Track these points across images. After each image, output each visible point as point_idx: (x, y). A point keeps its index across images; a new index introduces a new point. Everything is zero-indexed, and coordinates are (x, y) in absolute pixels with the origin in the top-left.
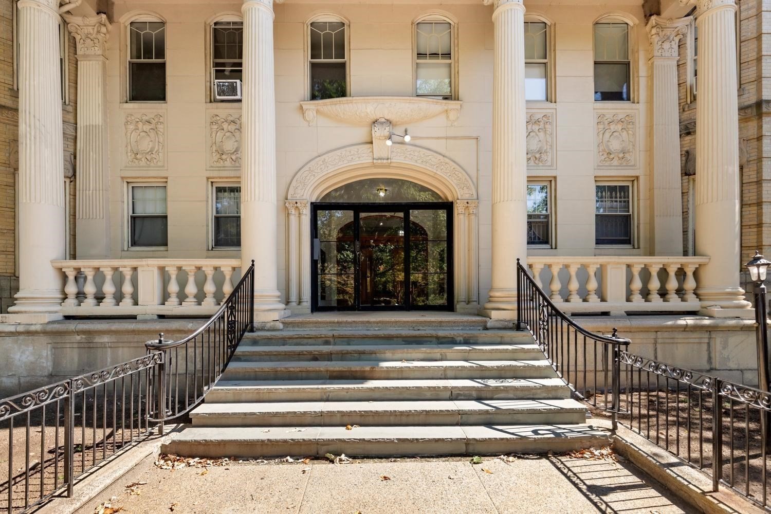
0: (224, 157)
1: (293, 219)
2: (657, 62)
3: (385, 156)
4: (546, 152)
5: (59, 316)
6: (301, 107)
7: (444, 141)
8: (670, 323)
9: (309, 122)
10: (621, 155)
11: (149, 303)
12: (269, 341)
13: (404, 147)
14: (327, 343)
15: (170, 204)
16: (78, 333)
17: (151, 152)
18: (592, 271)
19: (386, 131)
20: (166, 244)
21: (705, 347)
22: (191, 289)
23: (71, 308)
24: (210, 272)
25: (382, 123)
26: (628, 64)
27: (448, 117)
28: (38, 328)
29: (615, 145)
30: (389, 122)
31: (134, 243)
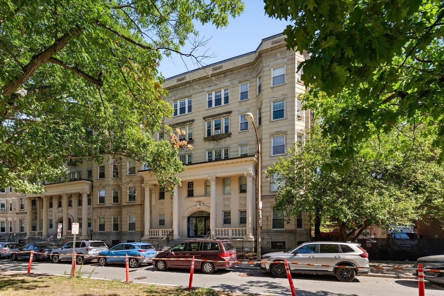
3: (199, 208)
4: (229, 205)
5: (149, 238)
6: (186, 199)
9: (187, 202)
11: (160, 236)
13: (202, 206)
15: (165, 218)
16: (151, 240)
17: (162, 209)
18: (226, 230)
22: (166, 234)
23: (151, 236)
25: (198, 202)
29: (243, 203)
31: (160, 225)
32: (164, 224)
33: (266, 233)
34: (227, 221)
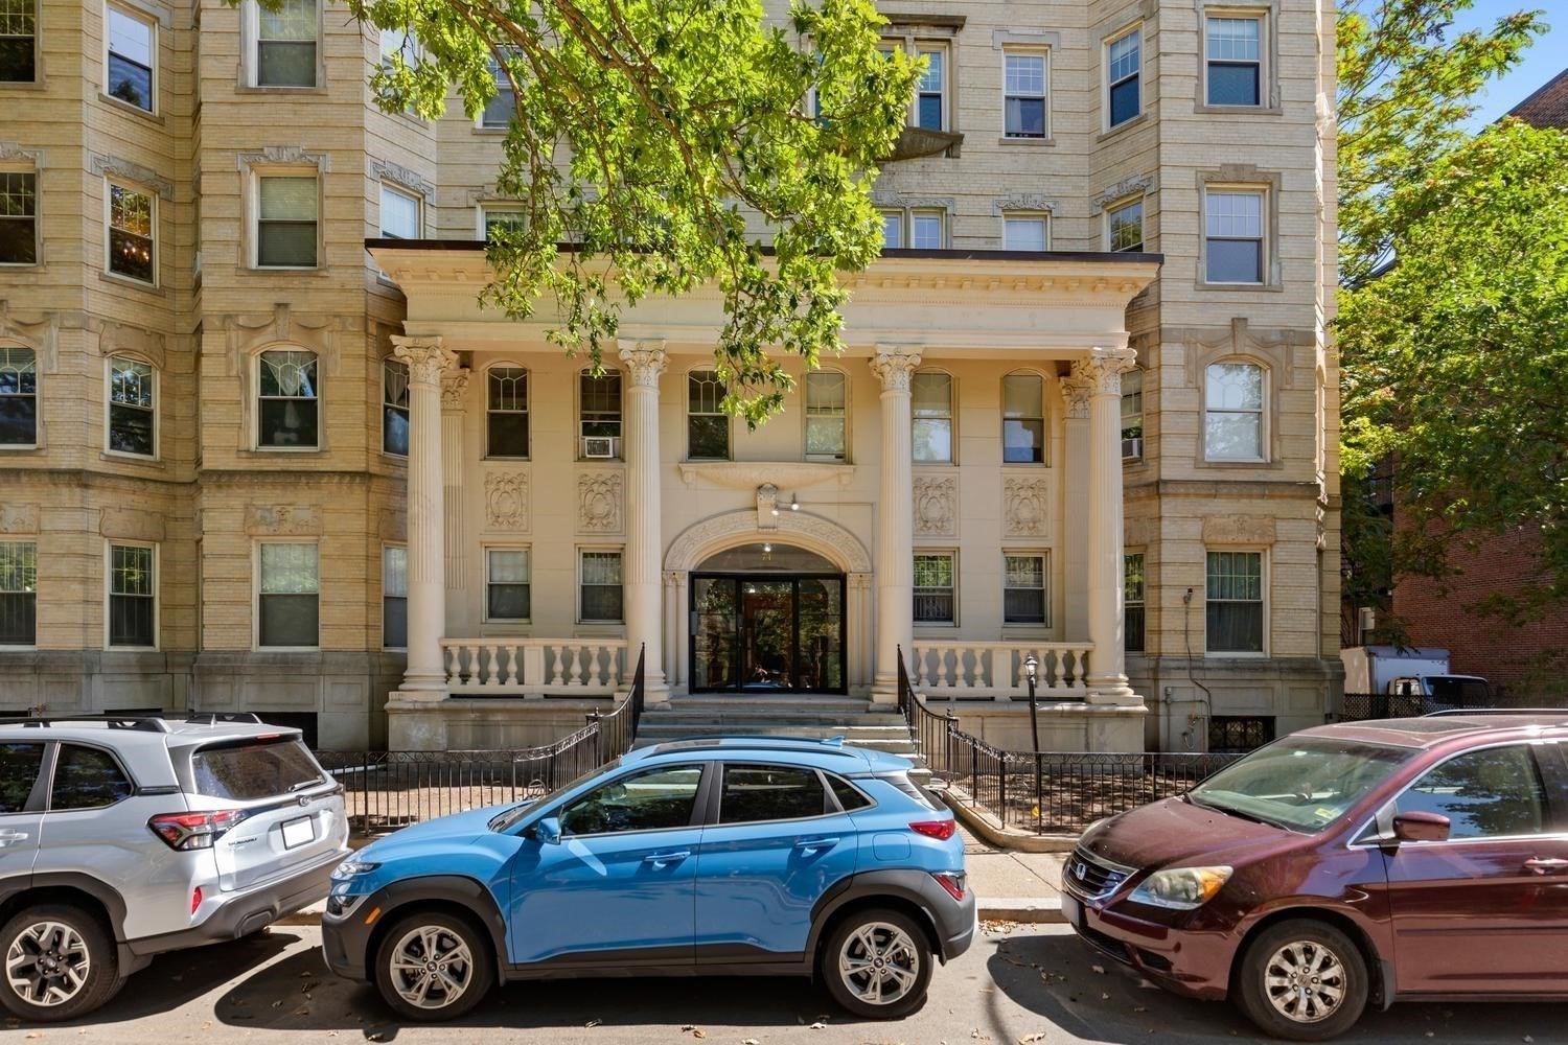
0: (594, 521)
1: (671, 591)
2: (1070, 424)
3: (772, 524)
4: (948, 519)
5: (446, 695)
6: (680, 469)
7: (836, 506)
8: (1046, 708)
9: (688, 484)
10: (1031, 525)
11: (535, 683)
12: (661, 720)
13: (792, 514)
14: (716, 723)
15: (535, 573)
16: (472, 710)
17: (514, 515)
18: (978, 655)
19: (772, 499)
20: (527, 615)
21: (1083, 732)
22: (576, 669)
23: (456, 686)
24: (595, 652)
25: (768, 490)
26: (1042, 421)
27: (840, 481)
28: (435, 705)
29: (1025, 514)
30: (776, 487)
31: (492, 614)
32: (525, 613)
33: (1185, 674)
34: (933, 607)
